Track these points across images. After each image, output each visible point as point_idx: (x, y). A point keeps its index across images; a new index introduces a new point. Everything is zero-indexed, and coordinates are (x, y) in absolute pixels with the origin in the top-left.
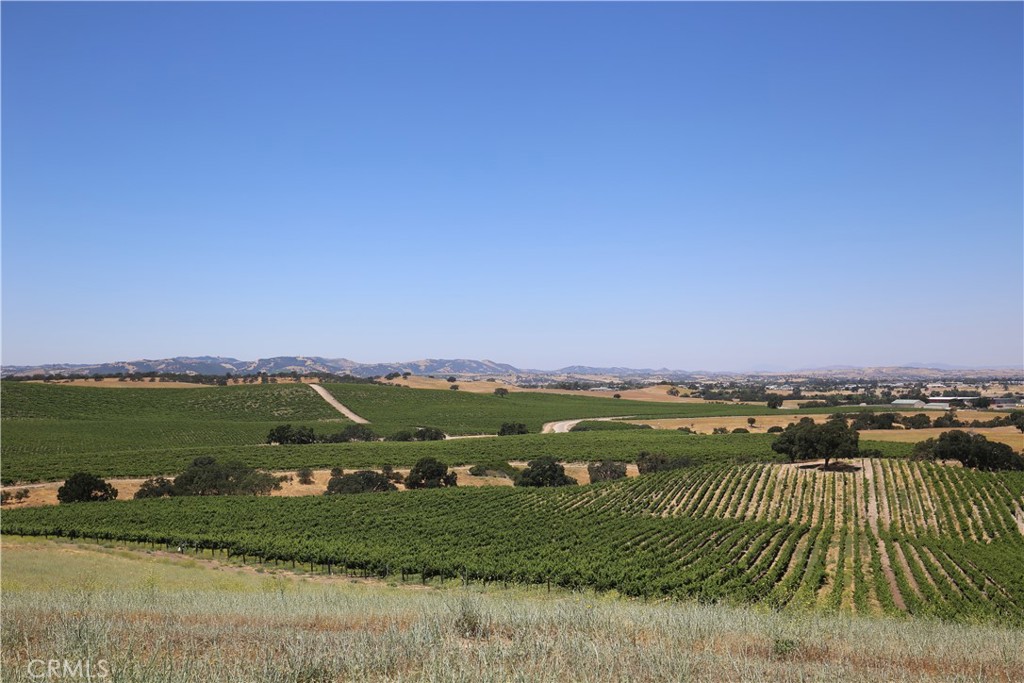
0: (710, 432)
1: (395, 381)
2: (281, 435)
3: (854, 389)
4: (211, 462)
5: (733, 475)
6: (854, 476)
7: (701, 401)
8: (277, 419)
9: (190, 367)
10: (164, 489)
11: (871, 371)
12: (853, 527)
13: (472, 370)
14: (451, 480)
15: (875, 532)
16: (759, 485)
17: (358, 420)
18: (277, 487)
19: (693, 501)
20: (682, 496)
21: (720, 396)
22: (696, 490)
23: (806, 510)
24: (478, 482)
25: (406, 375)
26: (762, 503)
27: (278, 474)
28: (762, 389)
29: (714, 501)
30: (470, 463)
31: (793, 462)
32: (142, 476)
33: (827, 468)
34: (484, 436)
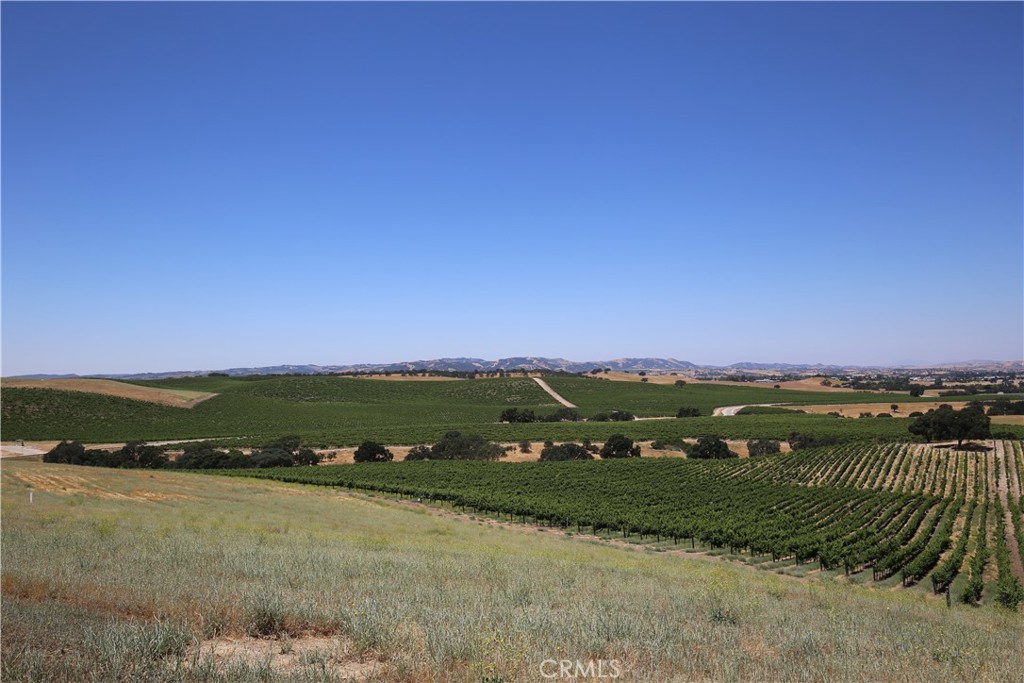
0: (857, 416)
1: (598, 375)
2: (510, 415)
3: (992, 381)
4: (458, 435)
5: (873, 453)
6: (986, 455)
7: (851, 390)
8: (508, 404)
9: (450, 365)
10: (425, 454)
11: (1009, 365)
12: (983, 500)
13: (660, 366)
14: (636, 452)
15: (1004, 503)
16: (896, 462)
17: (568, 405)
18: (504, 455)
19: (836, 473)
20: (826, 469)
21: (868, 386)
22: (839, 464)
23: (939, 484)
24: (658, 454)
25: (607, 370)
26: (898, 477)
27: (505, 445)
28: (907, 380)
29: (854, 474)
30: (651, 439)
31: (929, 442)
32: (410, 444)
33: (959, 448)
34: (665, 418)
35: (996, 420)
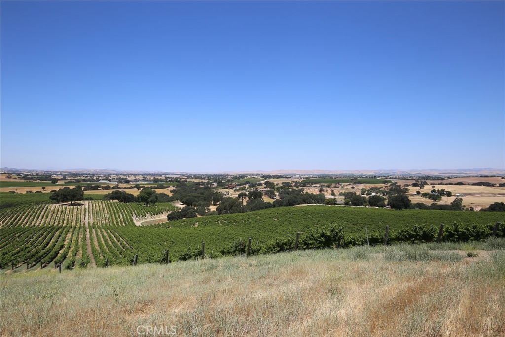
3: (86, 177)
5: (31, 210)
6: (81, 207)
7: (23, 180)
11: (93, 170)
12: (79, 225)
15: (87, 226)
16: (43, 213)
19: (11, 221)
20: (6, 219)
21: (31, 179)
22: (13, 216)
23: (61, 221)
26: (43, 220)
28: (50, 176)
29: (21, 220)
31: (58, 203)
33: (71, 205)
35: (86, 193)
